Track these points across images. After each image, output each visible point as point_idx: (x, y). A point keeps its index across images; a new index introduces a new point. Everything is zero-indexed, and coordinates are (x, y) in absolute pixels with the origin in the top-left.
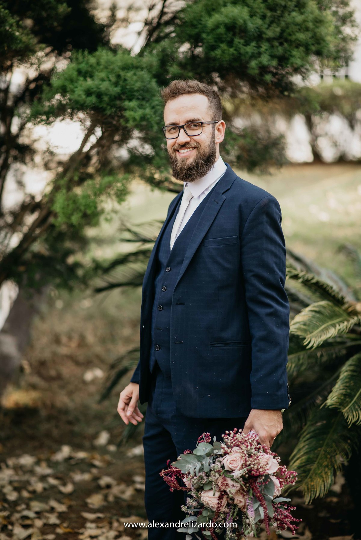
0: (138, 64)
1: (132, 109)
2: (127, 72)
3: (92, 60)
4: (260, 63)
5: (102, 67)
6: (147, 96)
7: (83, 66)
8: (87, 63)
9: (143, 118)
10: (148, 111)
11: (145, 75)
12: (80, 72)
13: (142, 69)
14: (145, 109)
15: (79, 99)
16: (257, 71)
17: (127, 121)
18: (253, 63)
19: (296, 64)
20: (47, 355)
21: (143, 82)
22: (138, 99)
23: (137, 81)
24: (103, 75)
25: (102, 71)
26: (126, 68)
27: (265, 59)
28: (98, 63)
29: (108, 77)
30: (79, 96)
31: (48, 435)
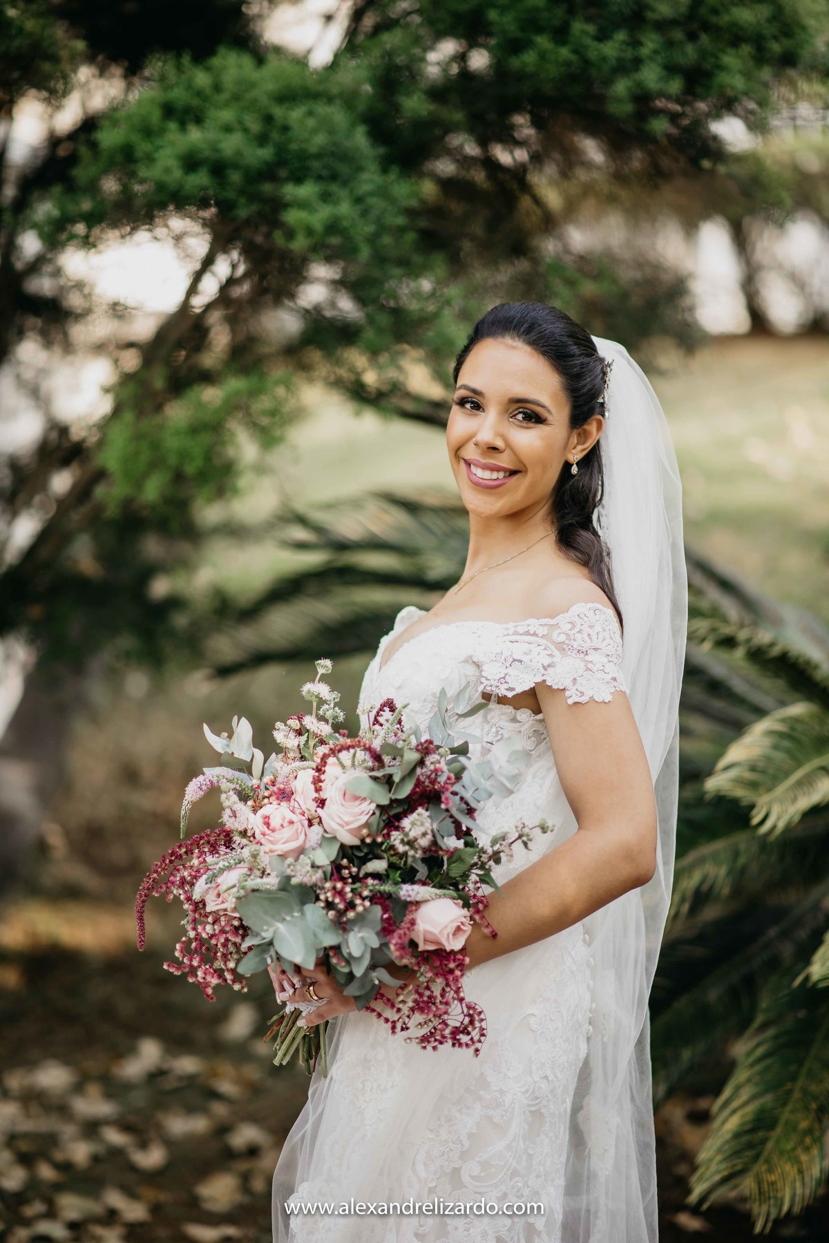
0: (321, 88)
1: (303, 205)
2: (292, 109)
3: (202, 78)
4: (639, 84)
5: (224, 96)
6: (344, 169)
7: (179, 95)
8: (189, 87)
9: (333, 227)
10: (345, 208)
11: (338, 116)
12: (169, 111)
13: (330, 100)
14: (336, 202)
15: (167, 179)
16: (628, 108)
17: (290, 234)
18: (621, 87)
19: (733, 88)
20: (105, 810)
21: (331, 132)
22: (319, 178)
23: (315, 131)
24: (227, 115)
25: (226, 105)
26: (288, 97)
27: (650, 76)
28: (217, 88)
29: (240, 122)
30: (167, 170)
31: (107, 1012)
